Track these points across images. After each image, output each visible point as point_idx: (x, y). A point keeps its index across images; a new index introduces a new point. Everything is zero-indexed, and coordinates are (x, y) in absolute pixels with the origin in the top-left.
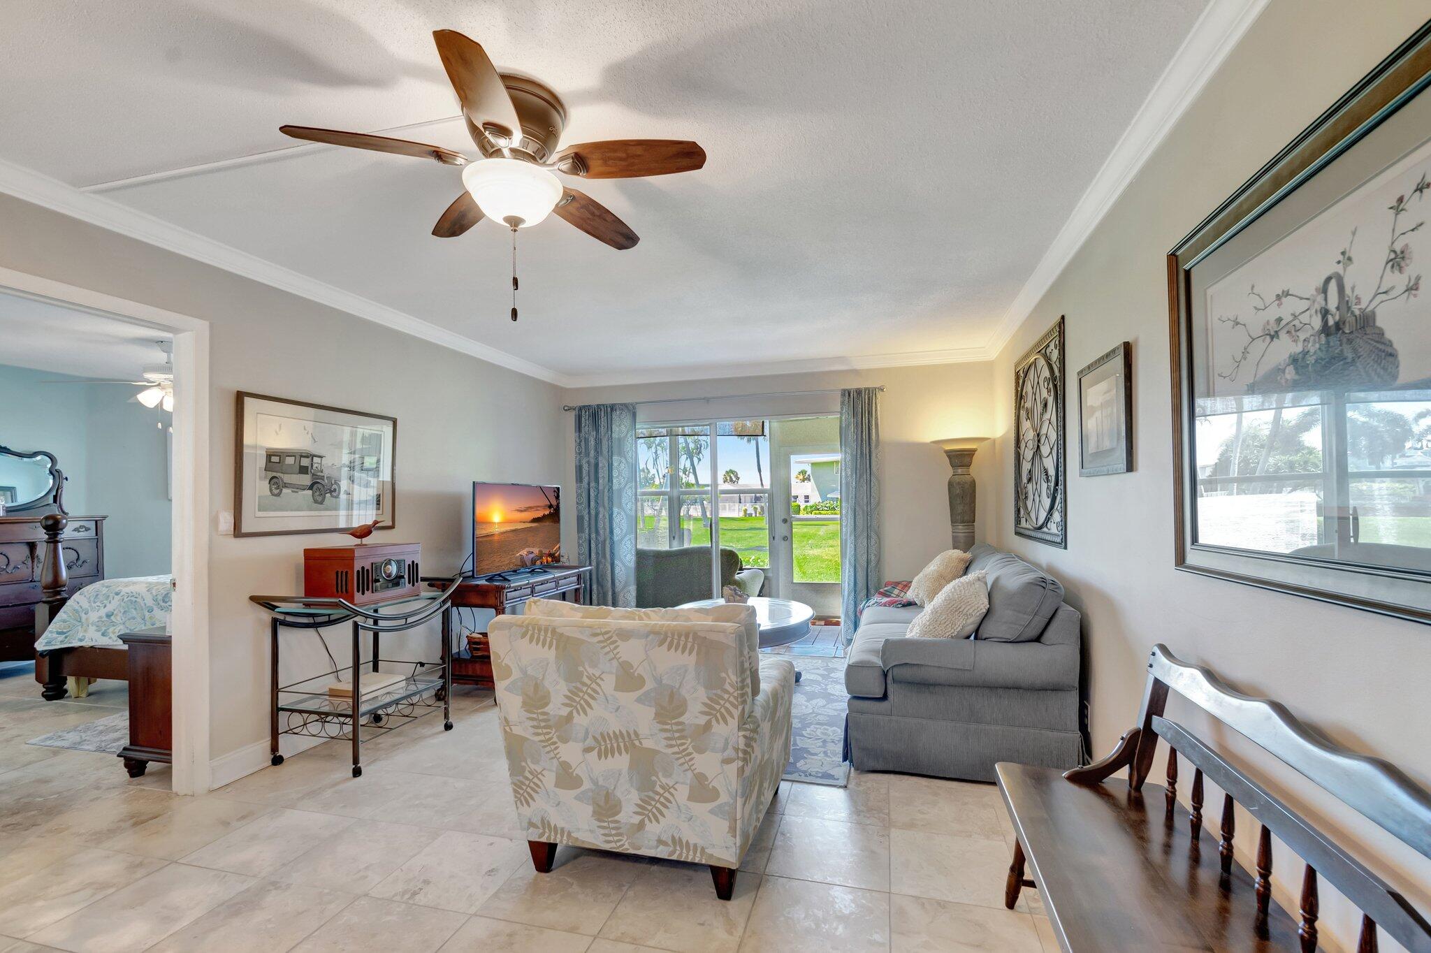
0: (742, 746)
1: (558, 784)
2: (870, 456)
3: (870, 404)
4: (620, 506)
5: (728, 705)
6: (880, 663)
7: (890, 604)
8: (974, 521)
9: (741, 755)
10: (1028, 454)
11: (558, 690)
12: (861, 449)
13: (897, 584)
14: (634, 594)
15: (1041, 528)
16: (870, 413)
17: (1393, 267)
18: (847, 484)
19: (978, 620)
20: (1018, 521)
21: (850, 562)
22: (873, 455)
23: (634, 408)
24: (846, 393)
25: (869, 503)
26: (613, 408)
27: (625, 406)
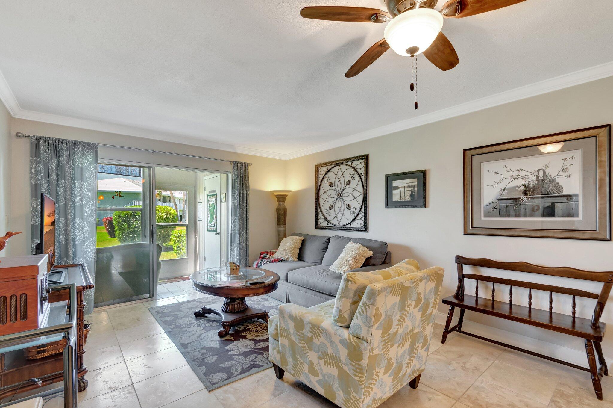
3: (246, 169)
8: (286, 224)
10: (331, 199)
13: (267, 252)
16: (246, 175)
17: (562, 171)
20: (318, 224)
23: (96, 147)
24: (236, 163)
26: (74, 144)
27: (88, 144)
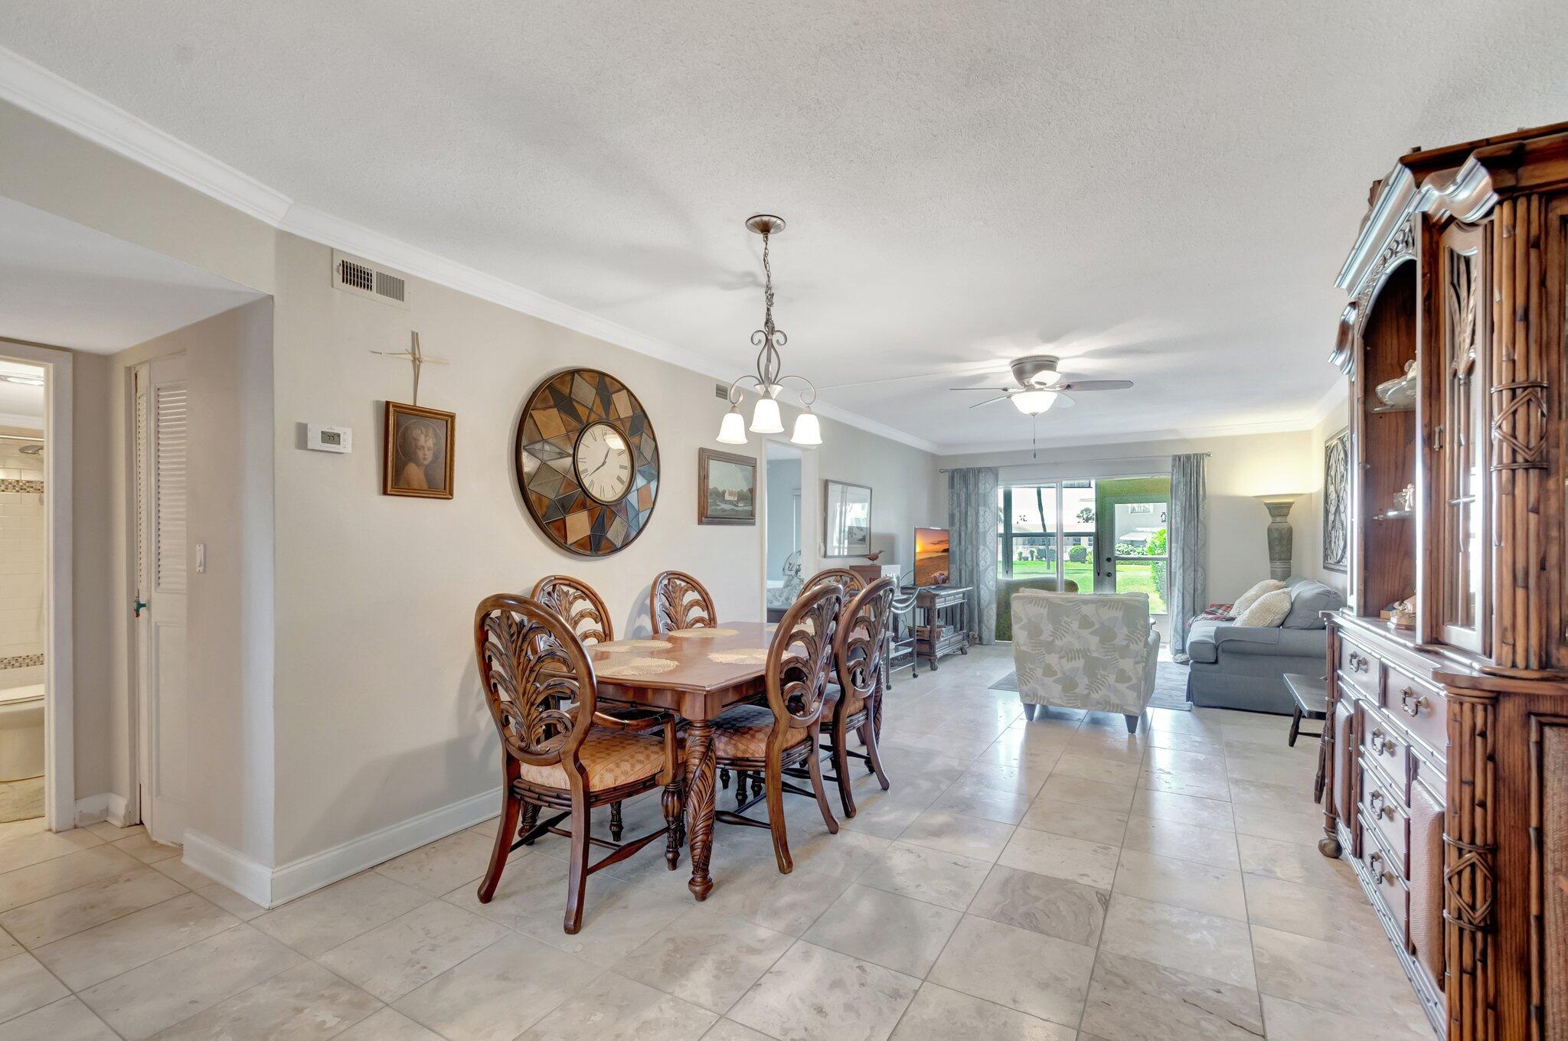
0: (1145, 655)
1: (1044, 675)
2: (1198, 508)
3: (1198, 466)
4: (985, 544)
5: (1139, 636)
6: (1214, 642)
7: (1216, 619)
8: (1290, 559)
9: (1144, 660)
10: (1332, 509)
11: (1048, 628)
12: (1190, 502)
13: (1221, 606)
14: (995, 610)
15: (1339, 562)
16: (1198, 473)
18: (1177, 529)
19: (1283, 616)
20: (1326, 557)
21: (1178, 590)
22: (1201, 507)
23: (997, 470)
24: (1177, 458)
25: (1196, 544)
26: (979, 470)
27: (989, 469)
